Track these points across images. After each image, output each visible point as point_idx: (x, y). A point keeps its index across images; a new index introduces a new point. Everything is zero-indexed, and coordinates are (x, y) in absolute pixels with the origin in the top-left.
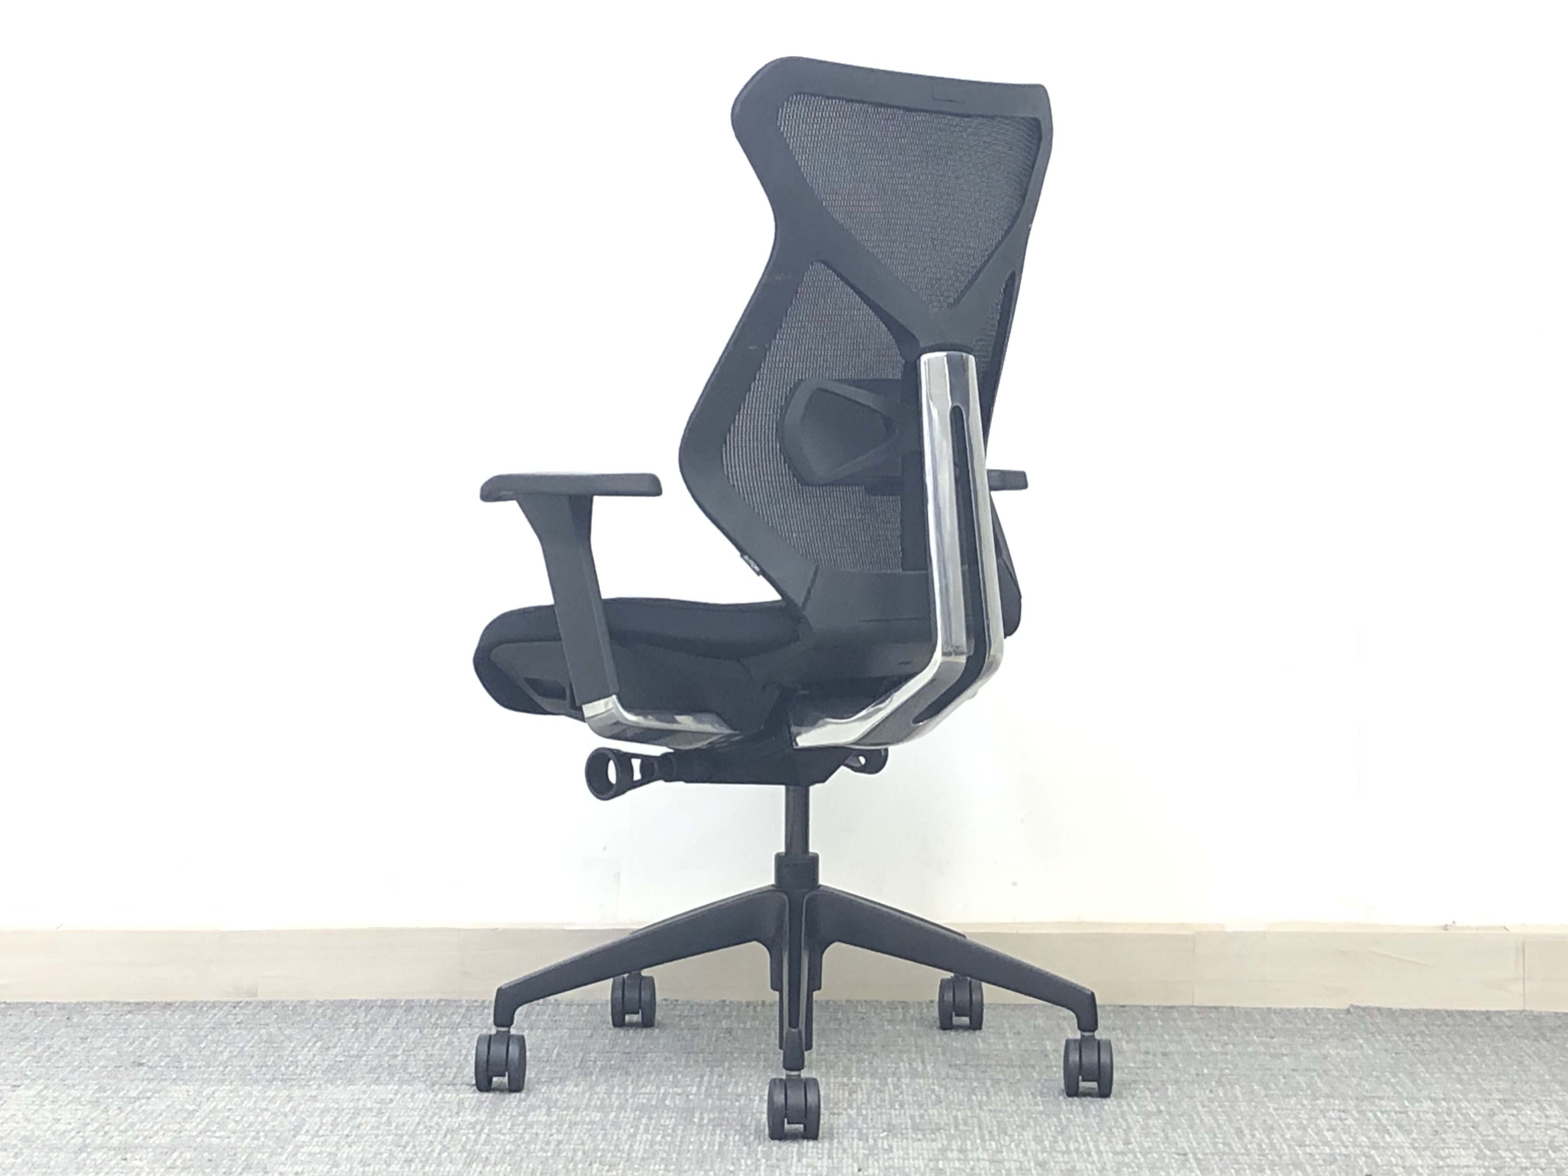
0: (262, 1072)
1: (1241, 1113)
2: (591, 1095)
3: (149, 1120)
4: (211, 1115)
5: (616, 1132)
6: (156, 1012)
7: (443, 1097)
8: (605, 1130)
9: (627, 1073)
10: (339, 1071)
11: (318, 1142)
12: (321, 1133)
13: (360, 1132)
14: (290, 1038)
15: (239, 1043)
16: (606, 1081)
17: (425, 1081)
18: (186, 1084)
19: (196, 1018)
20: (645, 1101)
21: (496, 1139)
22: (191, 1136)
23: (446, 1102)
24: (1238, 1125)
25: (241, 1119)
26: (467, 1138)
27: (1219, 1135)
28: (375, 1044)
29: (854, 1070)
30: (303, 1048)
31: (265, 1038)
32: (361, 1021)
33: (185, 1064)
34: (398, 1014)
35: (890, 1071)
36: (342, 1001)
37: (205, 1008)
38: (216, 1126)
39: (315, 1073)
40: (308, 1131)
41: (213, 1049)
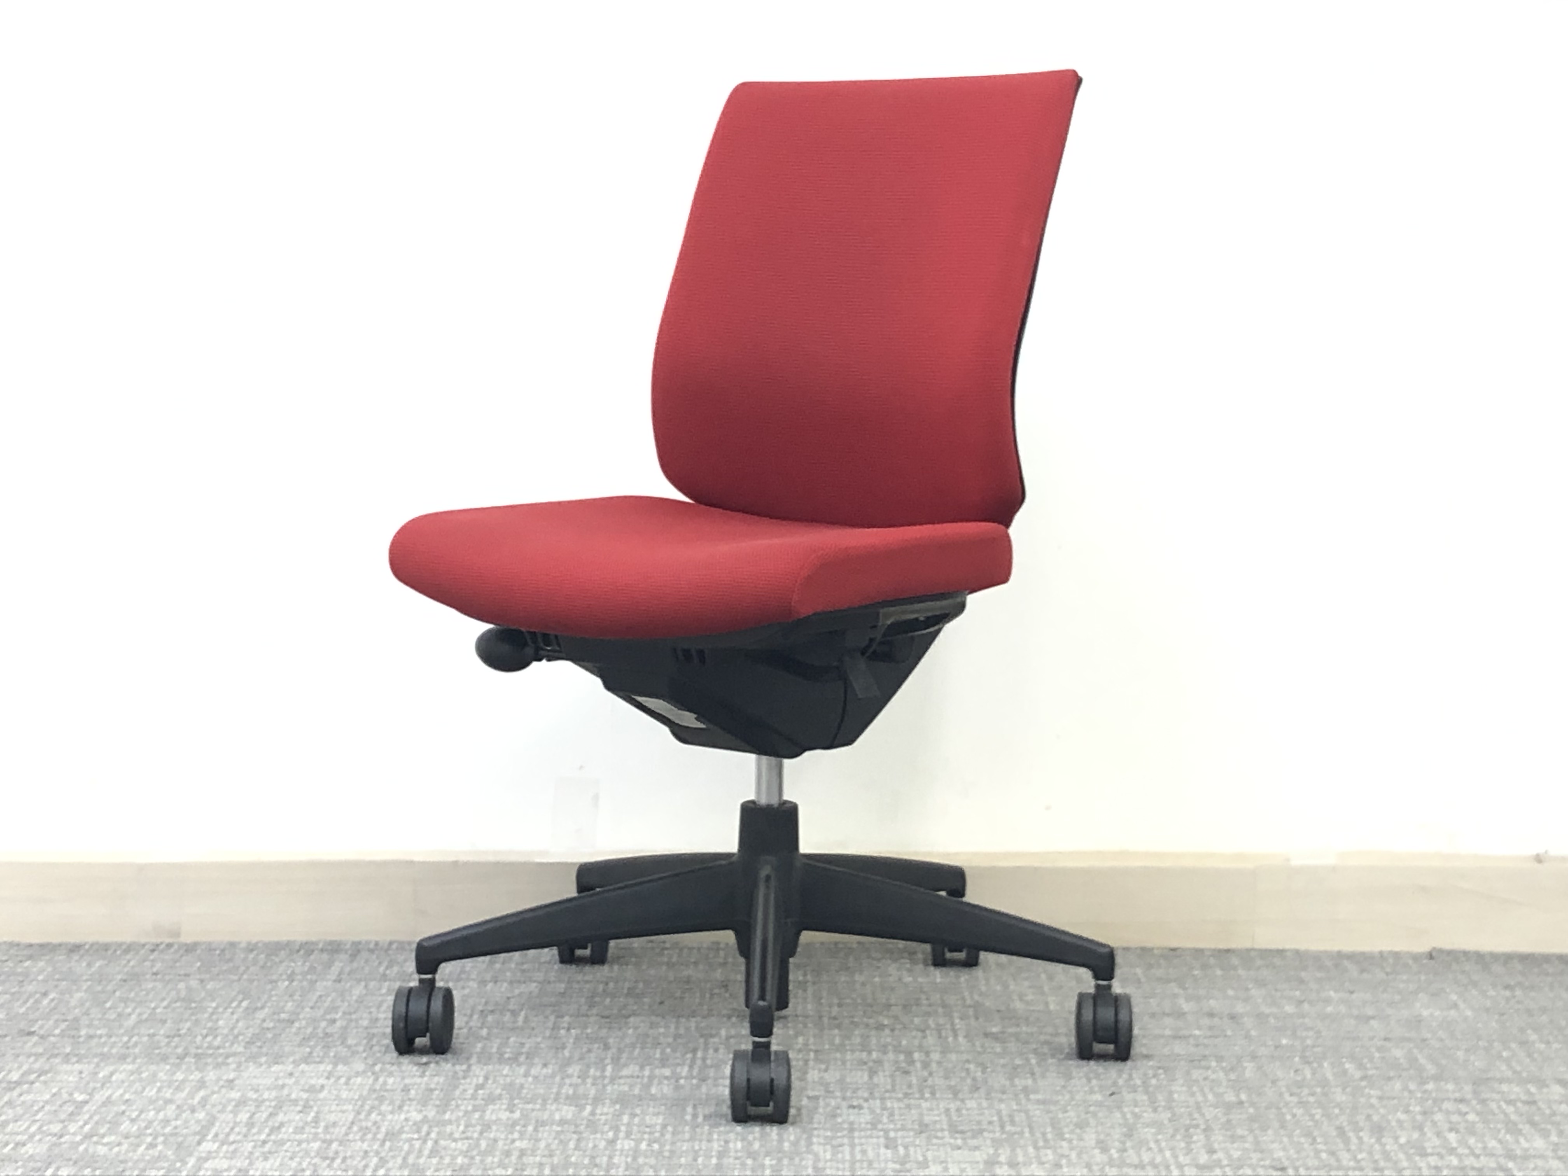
0: (173, 1044)
1: (1338, 1105)
2: (563, 1079)
3: (27, 1115)
4: (104, 1109)
5: (592, 1137)
6: (61, 958)
7: (385, 1083)
8: (580, 1133)
9: (607, 1047)
10: (265, 1043)
11: (227, 1152)
12: (232, 1138)
13: (280, 1136)
14: (212, 995)
15: (151, 1002)
16: (581, 1059)
17: (366, 1058)
18: (77, 1062)
19: (107, 965)
20: (626, 1088)
21: (445, 1148)
22: (72, 1143)
23: (387, 1091)
24: (1338, 1123)
25: (139, 1116)
26: (411, 1146)
27: (1319, 1140)
28: (311, 1004)
29: (874, 1041)
30: (226, 1009)
31: (183, 994)
32: (298, 970)
33: (83, 1032)
34: (341, 961)
35: (916, 1042)
36: (278, 943)
37: (118, 952)
38: (108, 1126)
39: (236, 1045)
40: (216, 1135)
41: (119, 1010)
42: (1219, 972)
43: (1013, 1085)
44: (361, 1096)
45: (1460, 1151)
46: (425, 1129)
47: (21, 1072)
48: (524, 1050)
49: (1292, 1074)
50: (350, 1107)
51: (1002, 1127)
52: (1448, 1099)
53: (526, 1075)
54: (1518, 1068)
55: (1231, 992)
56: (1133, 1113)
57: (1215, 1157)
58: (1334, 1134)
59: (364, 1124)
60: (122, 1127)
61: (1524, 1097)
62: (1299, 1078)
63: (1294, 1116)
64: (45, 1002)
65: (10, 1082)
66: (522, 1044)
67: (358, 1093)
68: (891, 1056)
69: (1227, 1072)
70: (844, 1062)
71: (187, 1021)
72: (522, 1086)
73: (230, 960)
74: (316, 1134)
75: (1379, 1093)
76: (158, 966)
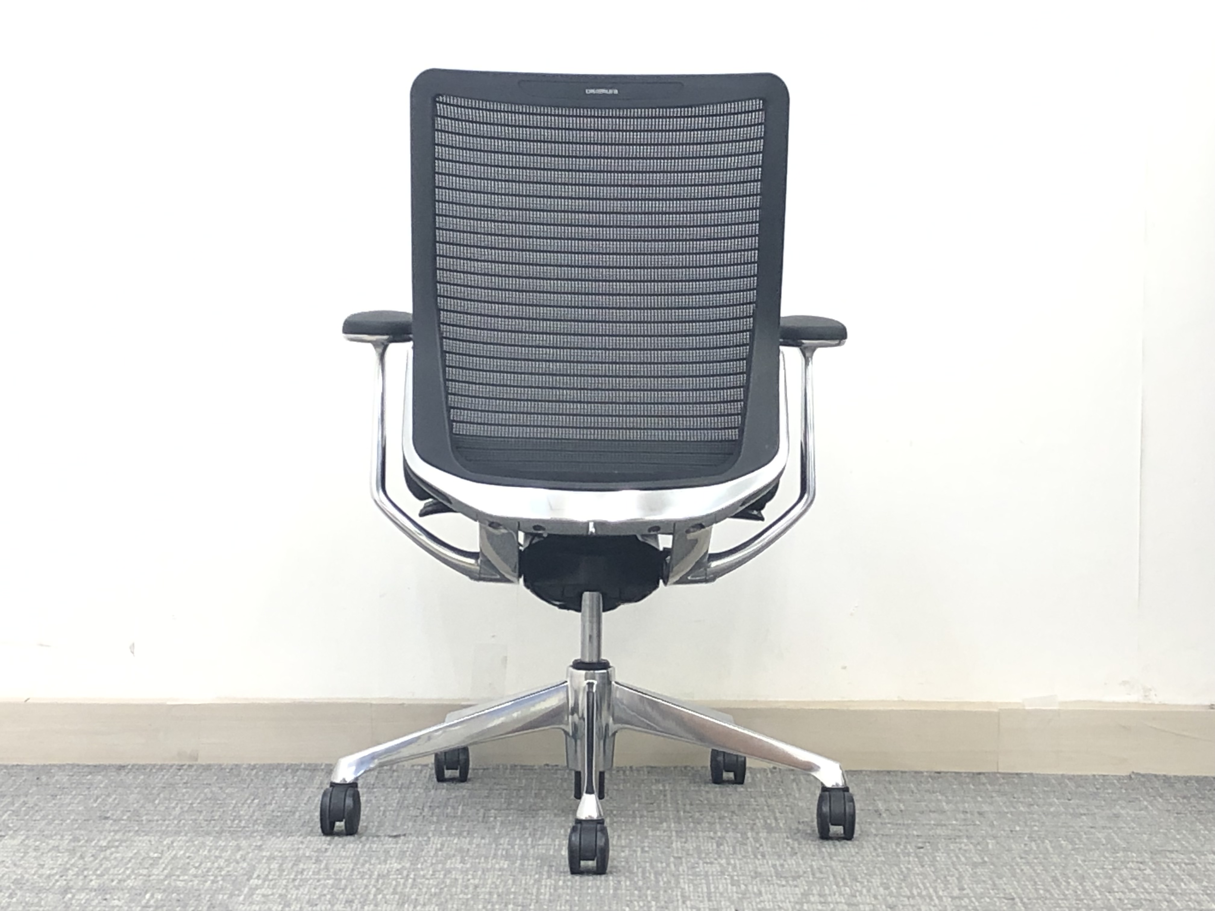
42: (972, 787)
43: (821, 852)
44: (355, 855)
45: (1138, 890)
46: (405, 873)
47: (107, 841)
48: (466, 829)
49: (1023, 846)
50: (349, 861)
51: (813, 874)
52: (1133, 862)
53: (470, 843)
54: (1186, 845)
55: (979, 799)
56: (908, 868)
57: (965, 892)
58: (1050, 880)
59: (361, 870)
60: (191, 872)
61: (1187, 861)
62: (1027, 849)
63: (1022, 870)
64: (110, 800)
65: (101, 847)
66: (463, 826)
67: (353, 854)
68: (731, 833)
69: (975, 846)
70: (697, 837)
71: (217, 811)
72: (468, 850)
73: (239, 775)
74: (328, 875)
75: (1083, 858)
76: (186, 778)
